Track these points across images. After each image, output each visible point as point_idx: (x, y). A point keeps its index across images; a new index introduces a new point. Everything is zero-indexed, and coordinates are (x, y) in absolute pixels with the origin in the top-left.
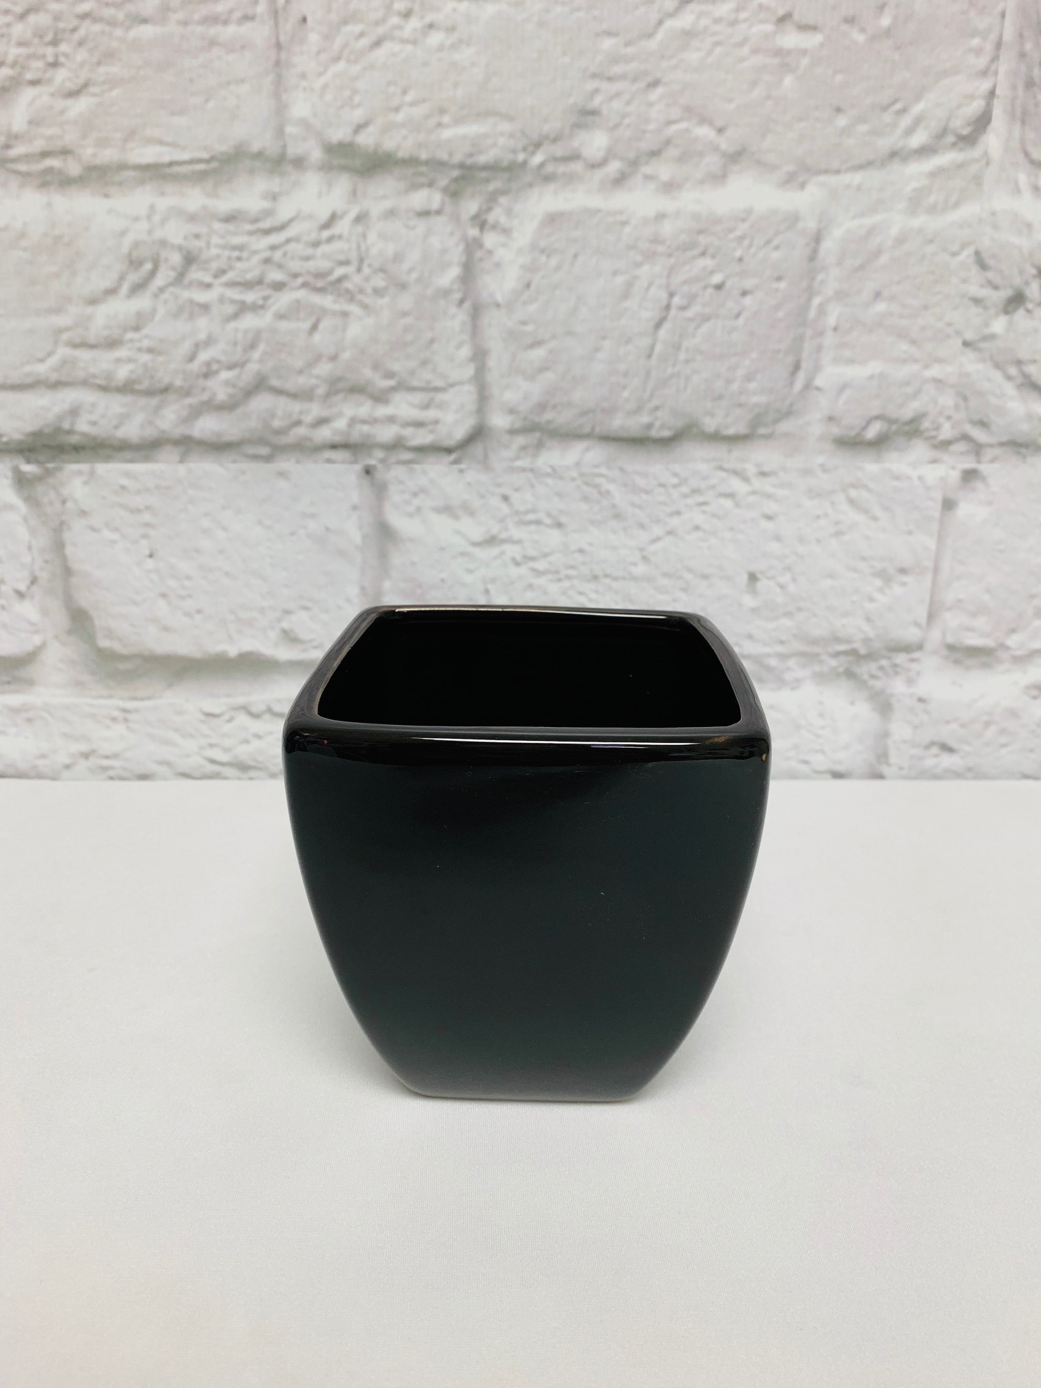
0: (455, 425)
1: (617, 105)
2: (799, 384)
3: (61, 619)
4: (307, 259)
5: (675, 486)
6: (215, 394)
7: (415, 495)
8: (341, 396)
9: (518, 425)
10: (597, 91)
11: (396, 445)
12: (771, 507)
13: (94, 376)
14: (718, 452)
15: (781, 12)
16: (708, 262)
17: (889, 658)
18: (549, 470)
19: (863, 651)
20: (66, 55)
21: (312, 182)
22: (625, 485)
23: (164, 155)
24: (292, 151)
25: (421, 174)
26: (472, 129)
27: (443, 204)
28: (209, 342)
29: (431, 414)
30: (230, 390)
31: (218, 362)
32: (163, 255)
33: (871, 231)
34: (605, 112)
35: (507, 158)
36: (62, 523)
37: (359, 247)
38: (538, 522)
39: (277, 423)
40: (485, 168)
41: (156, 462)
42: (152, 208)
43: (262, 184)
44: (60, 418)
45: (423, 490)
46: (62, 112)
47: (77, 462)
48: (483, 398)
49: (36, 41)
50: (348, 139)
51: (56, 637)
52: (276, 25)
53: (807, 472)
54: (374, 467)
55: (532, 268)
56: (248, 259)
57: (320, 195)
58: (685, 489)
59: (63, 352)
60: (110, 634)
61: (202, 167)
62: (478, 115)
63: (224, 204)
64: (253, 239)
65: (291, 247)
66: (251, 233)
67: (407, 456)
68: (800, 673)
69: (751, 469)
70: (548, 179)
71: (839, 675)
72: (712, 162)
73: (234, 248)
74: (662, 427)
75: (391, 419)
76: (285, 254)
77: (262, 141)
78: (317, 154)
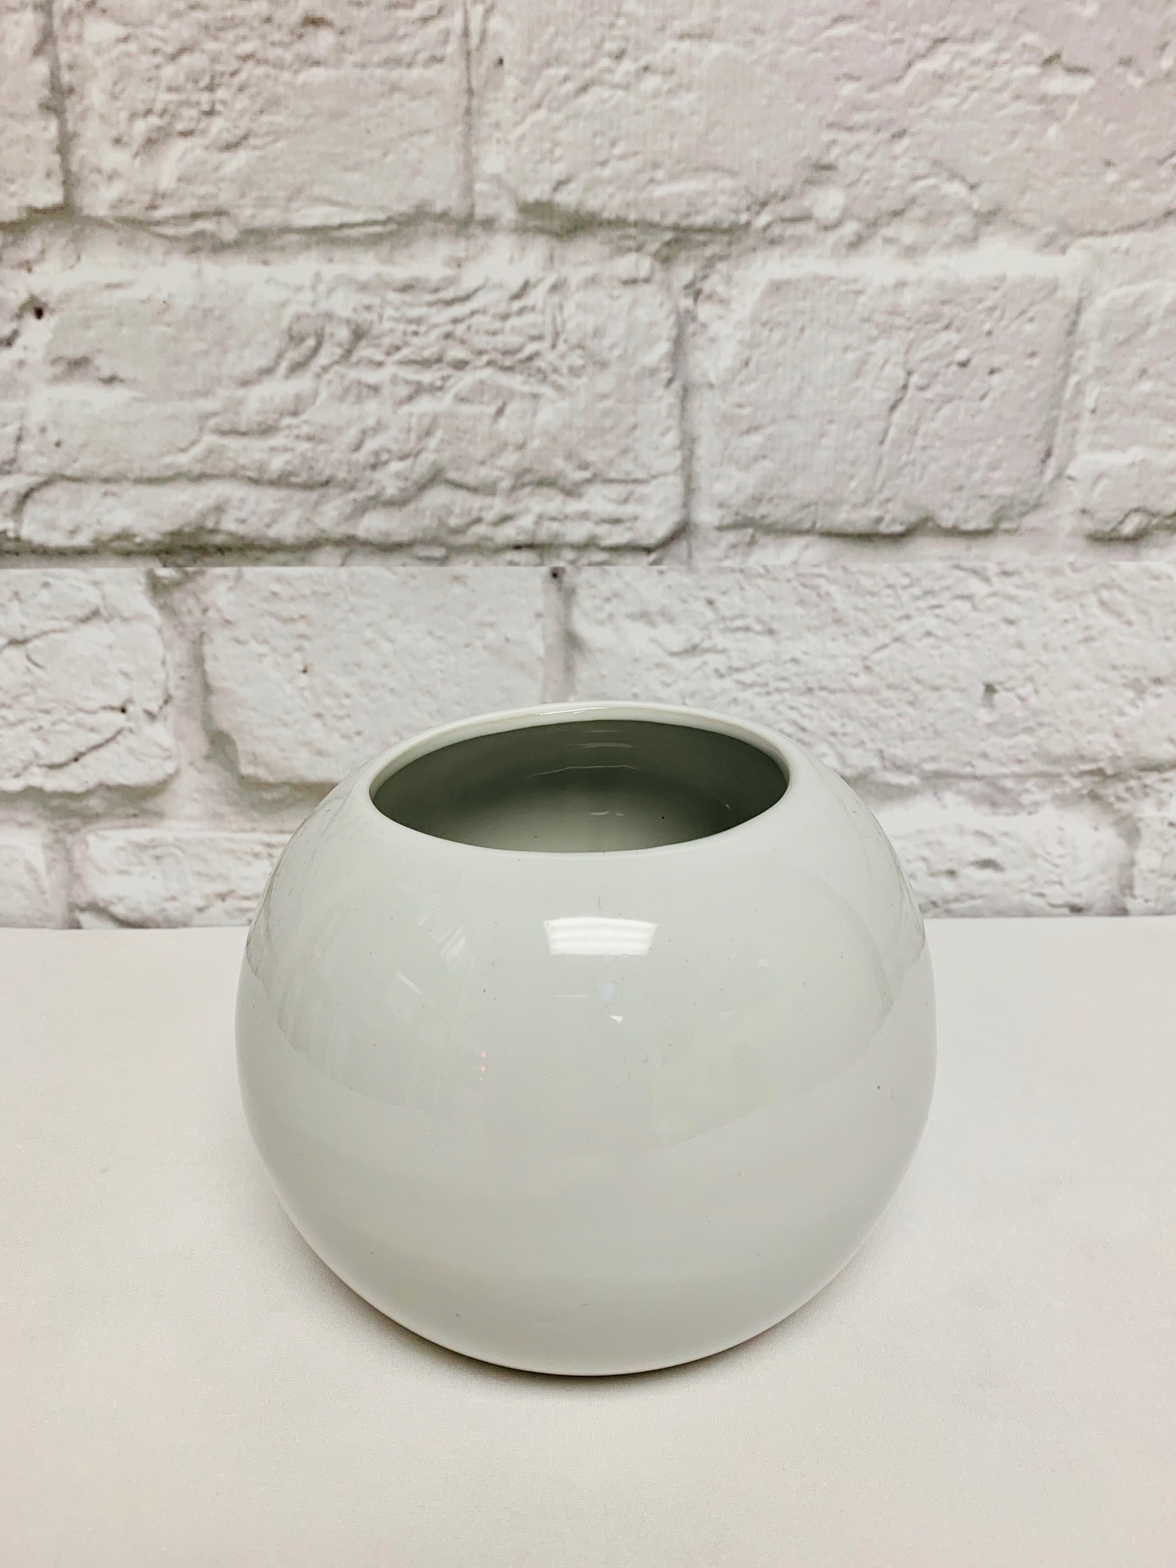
0: (656, 523)
1: (856, 158)
2: (1049, 475)
3: (199, 743)
4: (495, 333)
5: (905, 587)
6: (383, 488)
7: (608, 600)
8: (528, 490)
9: (728, 520)
10: (834, 142)
11: (589, 545)
12: (1013, 611)
13: (244, 467)
14: (955, 548)
15: (1048, 52)
16: (952, 336)
17: (1139, 778)
18: (762, 571)
19: (1110, 771)
20: (223, 102)
21: (503, 245)
22: (849, 587)
23: (336, 216)
24: (480, 212)
25: (629, 237)
26: (690, 186)
27: (652, 271)
28: (379, 428)
29: (630, 509)
30: (402, 484)
31: (389, 451)
32: (328, 330)
33: (1141, 300)
34: (842, 165)
35: (728, 218)
36: (202, 634)
37: (554, 319)
38: (747, 629)
39: (453, 522)
40: (702, 230)
41: (311, 564)
42: (318, 276)
43: (446, 248)
44: (204, 515)
45: (617, 595)
46: (217, 169)
47: (222, 565)
48: (690, 489)
49: (190, 86)
50: (545, 198)
51: (192, 764)
52: (468, 67)
53: (1055, 571)
54: (563, 569)
55: (752, 344)
56: (426, 333)
57: (511, 260)
58: (917, 591)
59: (209, 440)
60: (255, 760)
61: (377, 229)
62: (697, 170)
63: (401, 271)
64: (433, 310)
65: (477, 320)
66: (431, 304)
67: (602, 556)
68: (1039, 796)
69: (992, 568)
70: (773, 242)
71: (1082, 797)
72: (962, 223)
73: (411, 321)
74: (893, 521)
75: (584, 516)
76: (469, 328)
77: (446, 199)
78: (509, 214)
